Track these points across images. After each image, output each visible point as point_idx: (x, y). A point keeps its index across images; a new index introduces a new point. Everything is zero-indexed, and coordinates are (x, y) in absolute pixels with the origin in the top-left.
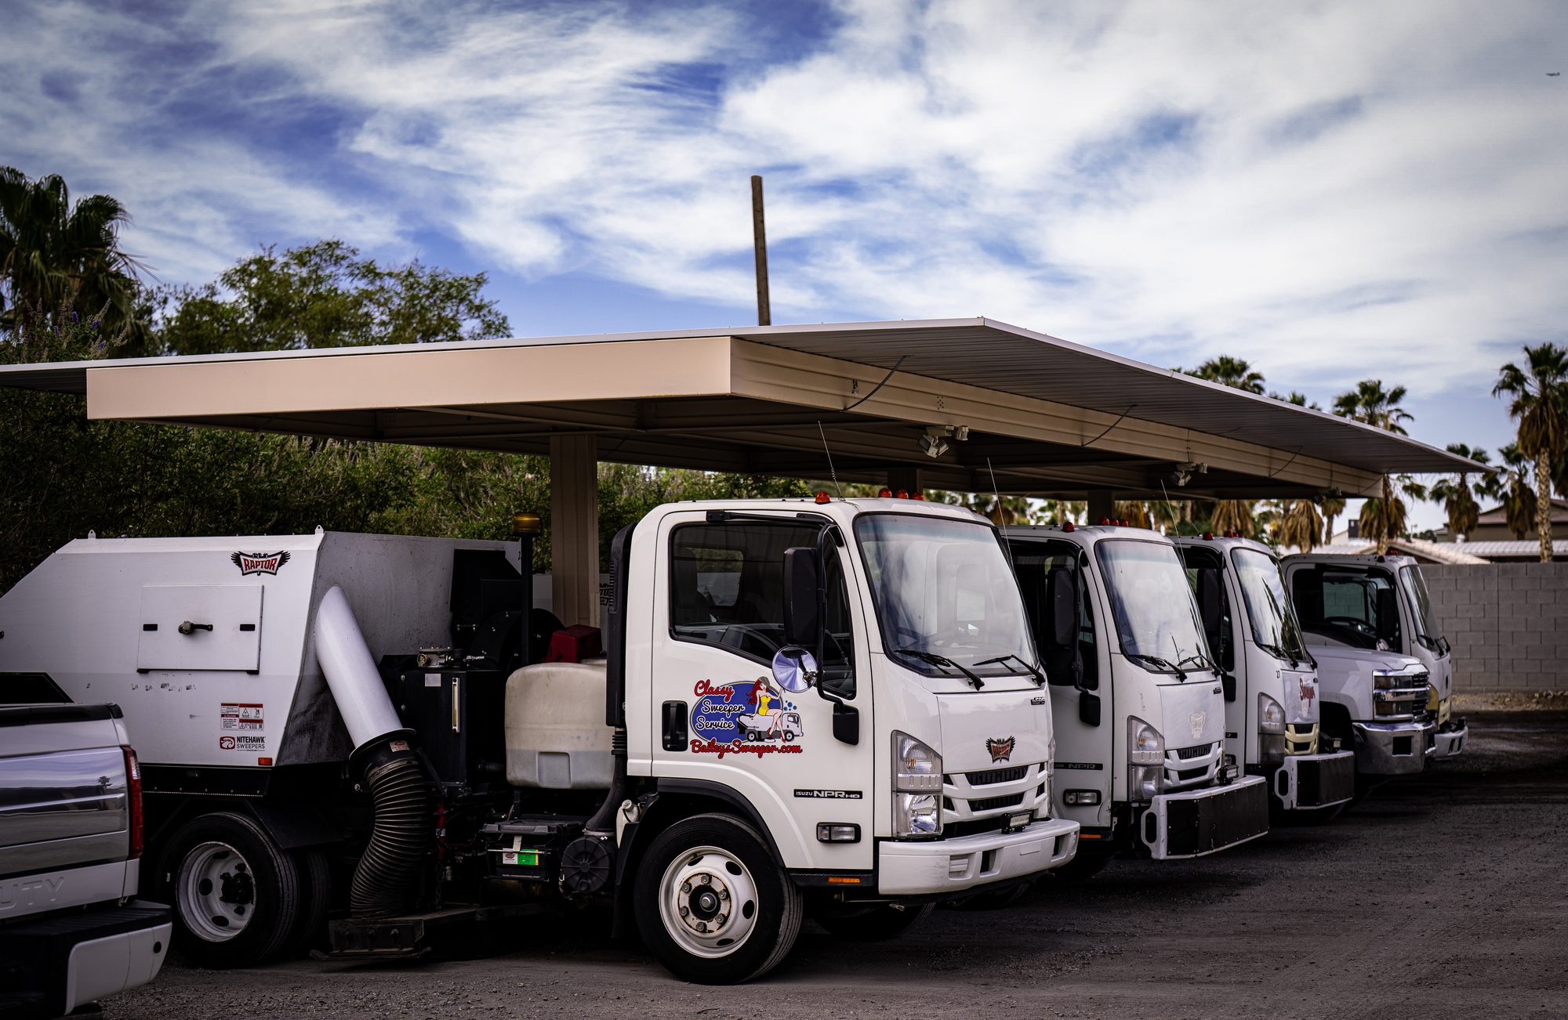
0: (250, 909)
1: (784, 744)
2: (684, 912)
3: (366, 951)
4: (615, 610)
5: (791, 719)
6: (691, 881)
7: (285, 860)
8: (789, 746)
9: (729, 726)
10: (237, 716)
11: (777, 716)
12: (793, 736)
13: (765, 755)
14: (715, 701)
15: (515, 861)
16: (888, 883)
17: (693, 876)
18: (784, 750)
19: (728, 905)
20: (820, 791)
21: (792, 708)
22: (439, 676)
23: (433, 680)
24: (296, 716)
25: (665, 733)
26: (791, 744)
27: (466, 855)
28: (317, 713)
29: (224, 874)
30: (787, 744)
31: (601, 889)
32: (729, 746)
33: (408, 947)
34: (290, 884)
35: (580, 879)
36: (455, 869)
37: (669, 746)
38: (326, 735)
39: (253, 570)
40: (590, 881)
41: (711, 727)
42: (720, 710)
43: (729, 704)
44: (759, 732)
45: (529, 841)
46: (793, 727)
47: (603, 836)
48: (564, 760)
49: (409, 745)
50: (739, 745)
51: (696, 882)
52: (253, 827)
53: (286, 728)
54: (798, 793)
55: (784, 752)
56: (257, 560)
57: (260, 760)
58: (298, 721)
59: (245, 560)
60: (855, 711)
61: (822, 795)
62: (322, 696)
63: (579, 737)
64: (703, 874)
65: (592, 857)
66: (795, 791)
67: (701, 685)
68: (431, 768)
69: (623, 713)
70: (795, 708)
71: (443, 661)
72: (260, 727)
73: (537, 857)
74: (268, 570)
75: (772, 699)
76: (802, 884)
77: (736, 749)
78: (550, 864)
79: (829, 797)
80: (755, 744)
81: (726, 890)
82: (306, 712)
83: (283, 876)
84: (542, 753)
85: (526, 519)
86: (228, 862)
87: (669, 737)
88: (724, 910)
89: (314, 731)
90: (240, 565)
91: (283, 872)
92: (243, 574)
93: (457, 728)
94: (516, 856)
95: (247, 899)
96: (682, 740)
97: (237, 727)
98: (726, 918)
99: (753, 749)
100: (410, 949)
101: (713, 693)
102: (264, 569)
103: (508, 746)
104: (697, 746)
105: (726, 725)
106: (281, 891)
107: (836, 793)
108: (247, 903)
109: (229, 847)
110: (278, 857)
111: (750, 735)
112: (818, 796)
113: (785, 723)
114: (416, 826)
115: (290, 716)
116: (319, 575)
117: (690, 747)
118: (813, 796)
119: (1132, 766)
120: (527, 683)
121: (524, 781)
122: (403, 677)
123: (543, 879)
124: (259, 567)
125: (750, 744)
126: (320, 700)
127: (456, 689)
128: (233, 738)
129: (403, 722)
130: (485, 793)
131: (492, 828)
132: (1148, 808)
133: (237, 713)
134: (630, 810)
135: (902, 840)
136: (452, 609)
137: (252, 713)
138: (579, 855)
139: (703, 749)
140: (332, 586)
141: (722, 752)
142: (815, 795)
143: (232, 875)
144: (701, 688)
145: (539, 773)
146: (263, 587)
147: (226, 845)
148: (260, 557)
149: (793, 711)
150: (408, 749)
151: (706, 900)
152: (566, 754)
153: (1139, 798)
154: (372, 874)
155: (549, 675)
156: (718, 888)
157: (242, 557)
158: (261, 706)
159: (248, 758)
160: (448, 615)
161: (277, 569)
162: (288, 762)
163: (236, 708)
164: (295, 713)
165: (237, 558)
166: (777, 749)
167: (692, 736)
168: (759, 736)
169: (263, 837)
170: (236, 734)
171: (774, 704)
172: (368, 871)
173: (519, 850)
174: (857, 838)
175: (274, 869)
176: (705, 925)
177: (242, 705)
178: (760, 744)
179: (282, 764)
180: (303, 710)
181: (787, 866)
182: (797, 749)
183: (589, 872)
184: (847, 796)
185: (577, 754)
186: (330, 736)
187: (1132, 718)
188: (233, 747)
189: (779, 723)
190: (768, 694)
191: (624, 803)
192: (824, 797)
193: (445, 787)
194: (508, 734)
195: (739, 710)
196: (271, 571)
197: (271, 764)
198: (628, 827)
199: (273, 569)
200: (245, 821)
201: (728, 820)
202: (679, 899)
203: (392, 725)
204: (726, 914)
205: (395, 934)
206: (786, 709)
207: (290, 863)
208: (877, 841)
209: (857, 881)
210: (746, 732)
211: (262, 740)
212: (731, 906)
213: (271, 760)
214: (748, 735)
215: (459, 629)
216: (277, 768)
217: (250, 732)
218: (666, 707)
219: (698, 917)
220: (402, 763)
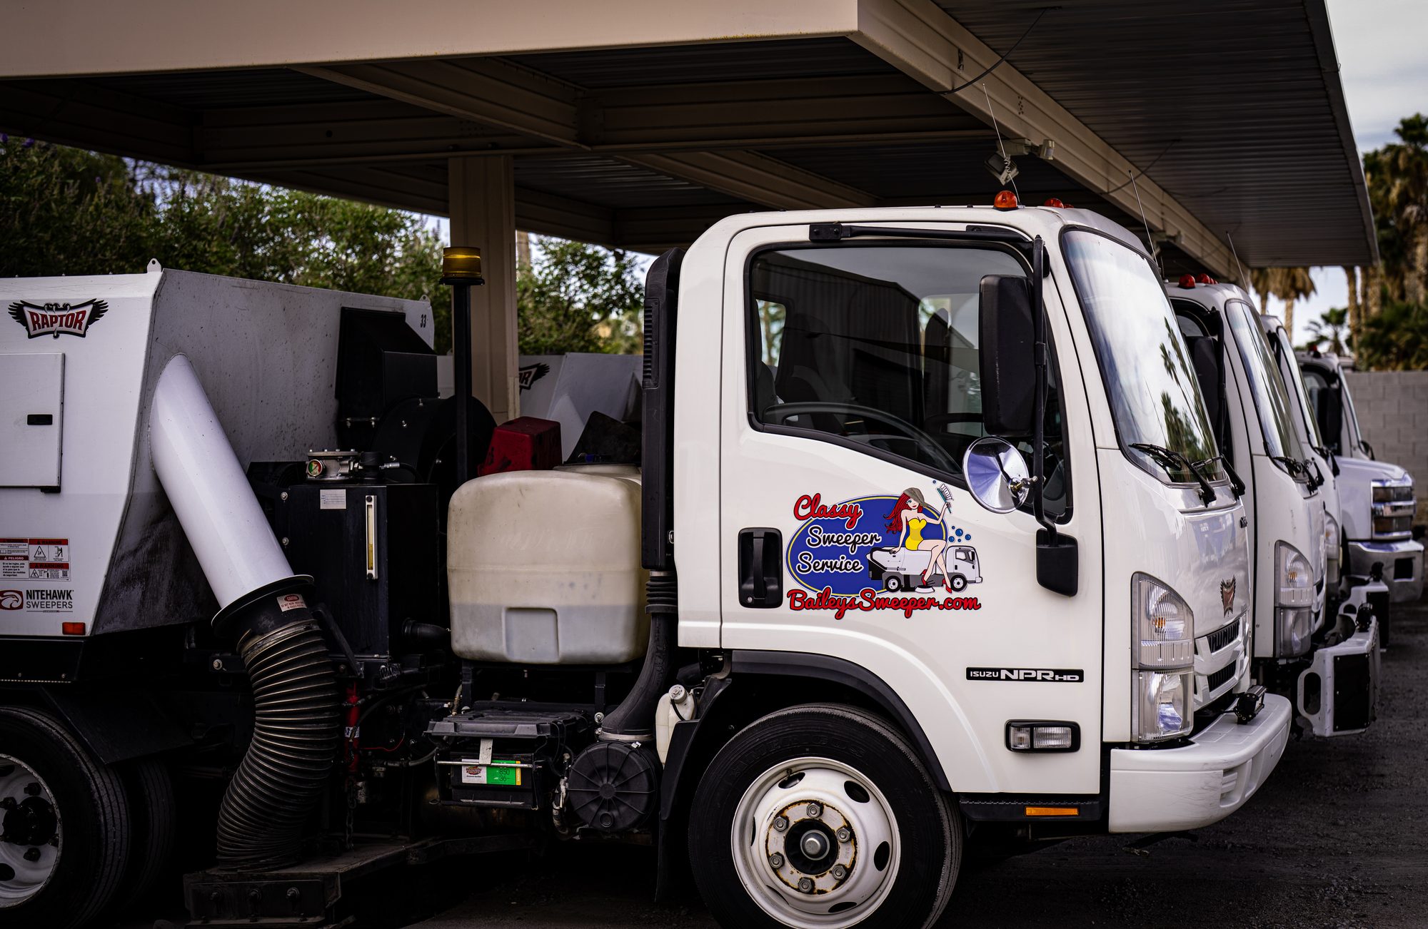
0: (51, 855)
1: (948, 595)
2: (776, 864)
3: (246, 921)
4: (656, 385)
5: (962, 555)
6: (787, 813)
7: (107, 780)
8: (958, 599)
9: (854, 567)
10: (26, 558)
11: (937, 551)
12: (966, 582)
13: (916, 613)
14: (828, 527)
15: (482, 778)
16: (1123, 816)
17: (789, 806)
18: (950, 604)
19: (853, 850)
20: (1011, 671)
21: (963, 538)
22: (343, 492)
23: (333, 500)
24: (123, 557)
25: (743, 578)
26: (962, 595)
27: (390, 764)
28: (152, 552)
29: (6, 799)
30: (954, 595)
31: (634, 825)
32: (854, 599)
33: (314, 916)
34: (117, 816)
35: (598, 810)
36: (373, 784)
37: (750, 600)
38: (165, 586)
39: (46, 329)
40: (615, 813)
41: (822, 568)
42: (838, 541)
43: (853, 532)
44: (907, 577)
45: (504, 748)
46: (965, 569)
47: (635, 741)
48: (547, 620)
49: (306, 601)
50: (871, 598)
51: (796, 815)
52: (56, 729)
53: (107, 577)
54: (972, 673)
55: (949, 608)
56: (52, 313)
57: (65, 625)
58: (125, 565)
59: (32, 314)
60: (1072, 541)
61: (1015, 676)
62: (160, 526)
63: (572, 585)
64: (811, 801)
65: (620, 775)
66: (969, 670)
67: (805, 502)
68: (339, 635)
69: (670, 548)
70: (968, 537)
71: (346, 470)
72: (65, 574)
73: (518, 772)
74: (71, 329)
75: (928, 523)
76: (976, 817)
77: (866, 604)
78: (540, 783)
79: (1026, 679)
80: (900, 595)
81: (848, 826)
82: (136, 551)
83: (106, 804)
84: (512, 610)
85: (460, 256)
86: (11, 781)
87: (751, 586)
88: (844, 857)
89: (147, 579)
90: (24, 322)
91: (105, 799)
92: (30, 337)
93: (373, 572)
94: (484, 770)
95: (46, 836)
96: (772, 591)
97: (26, 575)
98: (848, 871)
99: (896, 604)
100: (318, 919)
101: (826, 515)
102: (64, 328)
103: (455, 598)
104: (799, 600)
105: (850, 567)
106: (103, 828)
107: (1039, 673)
108: (43, 842)
109: (17, 761)
110: (96, 775)
111: (892, 581)
112: (1008, 679)
113: (951, 562)
114: (323, 727)
115: (113, 557)
116: (155, 337)
117: (786, 601)
118: (999, 679)
119: (1280, 609)
120: (484, 505)
121: (483, 652)
122: (284, 495)
123: (529, 807)
124: (56, 326)
125: (891, 596)
126: (156, 533)
127: (371, 514)
128: (20, 593)
129: (294, 566)
130: (416, 670)
131: (444, 728)
132: (1308, 665)
133: (26, 554)
134: (682, 701)
135: (1145, 746)
136: (339, 395)
137: (50, 553)
138: (597, 773)
139: (809, 604)
140: (174, 354)
141: (841, 609)
142: (1003, 677)
143: (19, 802)
144: (804, 507)
145: (508, 640)
146: (64, 356)
147: (12, 759)
148: (58, 309)
149: (964, 542)
150: (305, 606)
151: (812, 842)
152: (553, 611)
153: (1288, 652)
154: (252, 802)
155: (522, 489)
156: (834, 823)
157: (26, 309)
158: (65, 542)
159: (48, 624)
160: (333, 404)
161: (87, 328)
162: (109, 628)
163: (23, 546)
164: (120, 553)
165: (18, 311)
166: (937, 604)
167: (789, 583)
168: (907, 583)
169: (71, 745)
170: (24, 586)
171: (932, 532)
172: (246, 797)
173: (488, 762)
174: (1075, 746)
175: (92, 795)
176: (813, 883)
177: (34, 542)
178: (909, 595)
179: (100, 632)
180: (132, 548)
181: (955, 790)
182: (972, 604)
183: (614, 798)
184: (1057, 677)
185: (570, 610)
186: (171, 586)
187: (1281, 543)
188: (21, 607)
189: (940, 562)
190: (922, 516)
191: (672, 690)
192: (1019, 680)
193: (360, 661)
194: (454, 581)
195: (871, 542)
196: (76, 330)
197: (84, 633)
198: (680, 729)
199: (80, 328)
200: (42, 721)
201: (849, 715)
202: (767, 841)
203: (276, 570)
204: (848, 864)
205: (294, 895)
206: (952, 539)
207: (115, 783)
208: (1106, 748)
209: (1074, 812)
210: (884, 577)
211: (69, 595)
212: (856, 853)
213: (84, 625)
214: (887, 581)
215: (349, 424)
216: (94, 638)
217: (48, 583)
218: (746, 538)
219: (800, 869)
220: (297, 629)
